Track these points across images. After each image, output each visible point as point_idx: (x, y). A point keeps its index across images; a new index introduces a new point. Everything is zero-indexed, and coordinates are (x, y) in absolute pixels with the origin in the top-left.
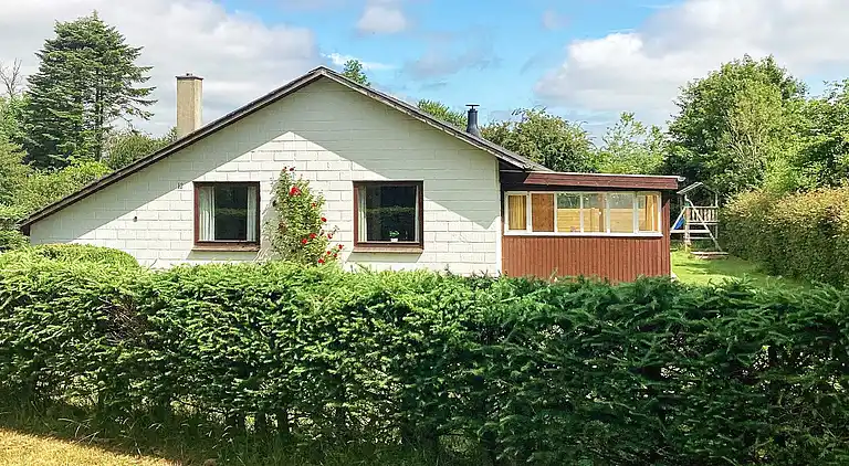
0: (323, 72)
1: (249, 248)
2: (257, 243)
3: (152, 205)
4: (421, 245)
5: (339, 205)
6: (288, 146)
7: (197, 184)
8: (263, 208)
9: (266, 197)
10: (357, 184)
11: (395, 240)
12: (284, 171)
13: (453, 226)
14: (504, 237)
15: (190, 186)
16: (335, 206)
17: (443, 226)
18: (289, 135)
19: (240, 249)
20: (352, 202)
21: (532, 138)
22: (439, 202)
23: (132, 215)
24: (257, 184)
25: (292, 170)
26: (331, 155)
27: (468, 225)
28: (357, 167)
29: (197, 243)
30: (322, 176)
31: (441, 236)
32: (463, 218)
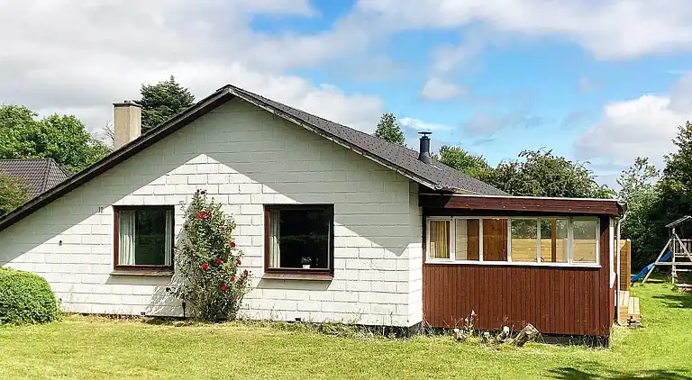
0: (230, 91)
1: (164, 273)
2: (171, 268)
3: (76, 229)
4: (331, 272)
5: (251, 230)
6: (201, 168)
7: (117, 209)
8: (176, 233)
9: (180, 221)
10: (268, 208)
11: (307, 267)
12: (197, 194)
13: (365, 253)
14: (425, 265)
15: (110, 210)
16: (245, 230)
17: (354, 253)
18: (202, 158)
19: (155, 273)
20: (263, 227)
21: (536, 177)
22: (348, 226)
23: (57, 239)
24: (171, 208)
25: (203, 193)
26: (243, 178)
27: (380, 252)
28: (267, 189)
29: (117, 267)
30: (234, 199)
31: (351, 263)
32: (375, 245)
